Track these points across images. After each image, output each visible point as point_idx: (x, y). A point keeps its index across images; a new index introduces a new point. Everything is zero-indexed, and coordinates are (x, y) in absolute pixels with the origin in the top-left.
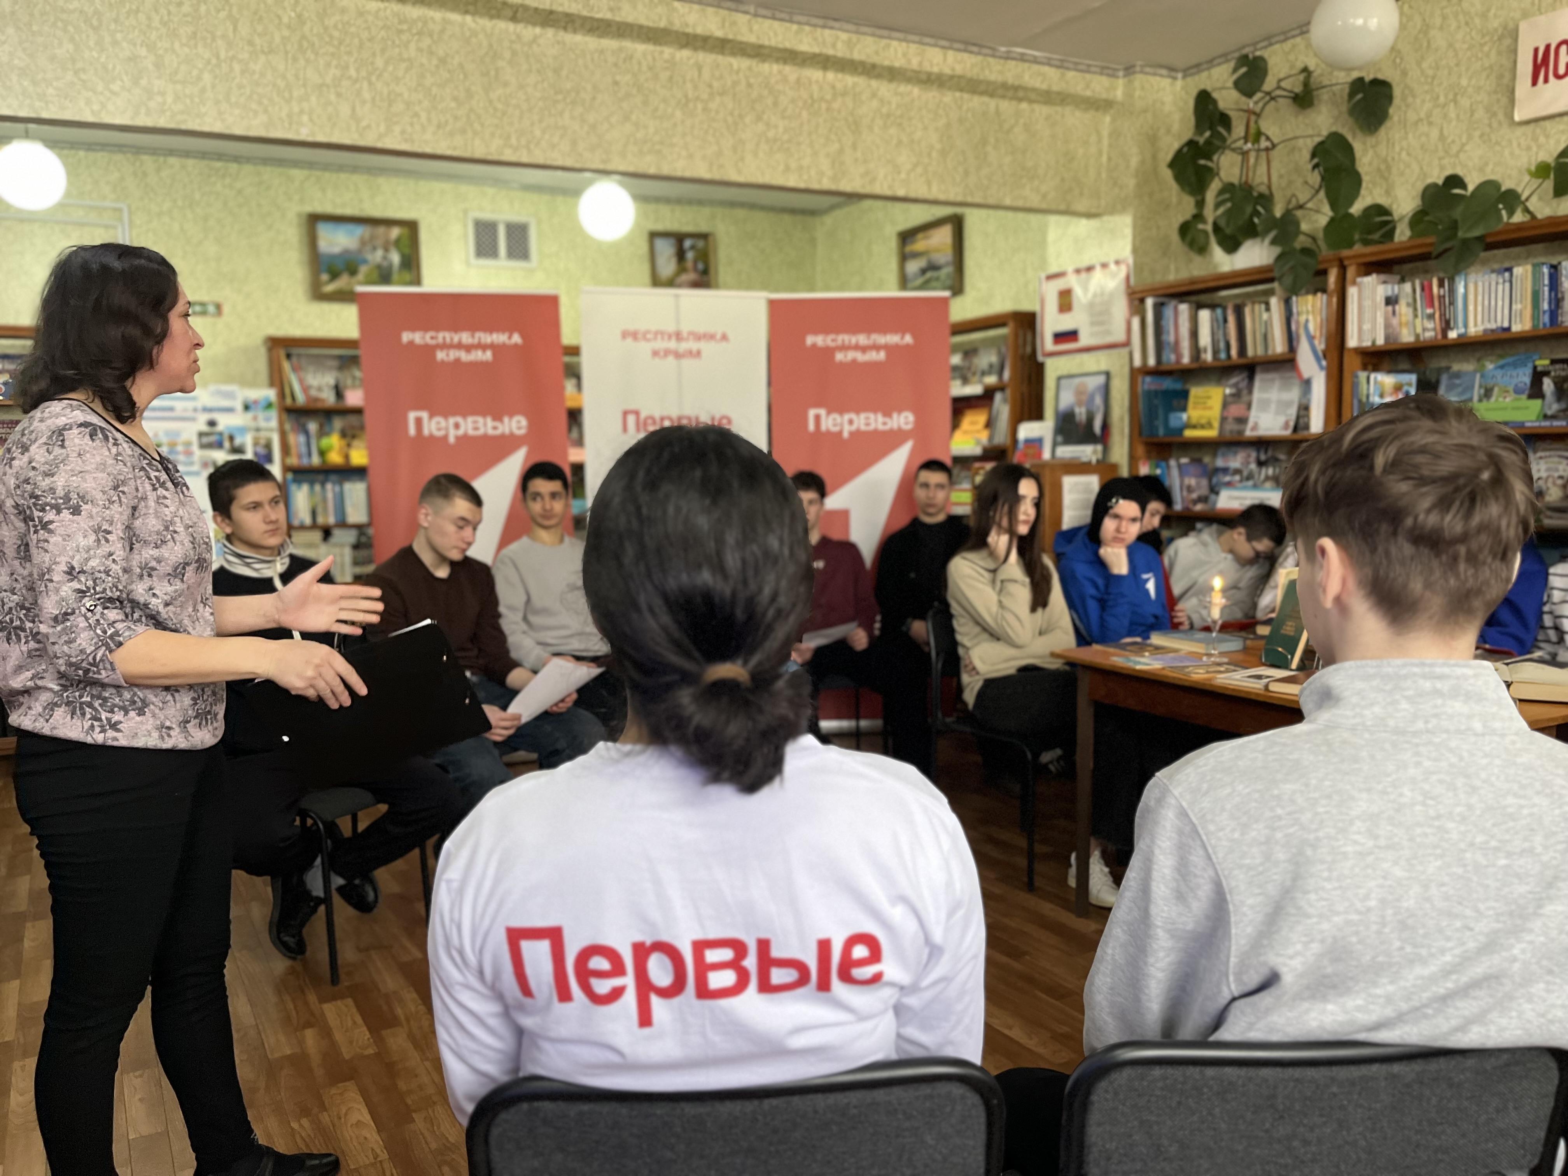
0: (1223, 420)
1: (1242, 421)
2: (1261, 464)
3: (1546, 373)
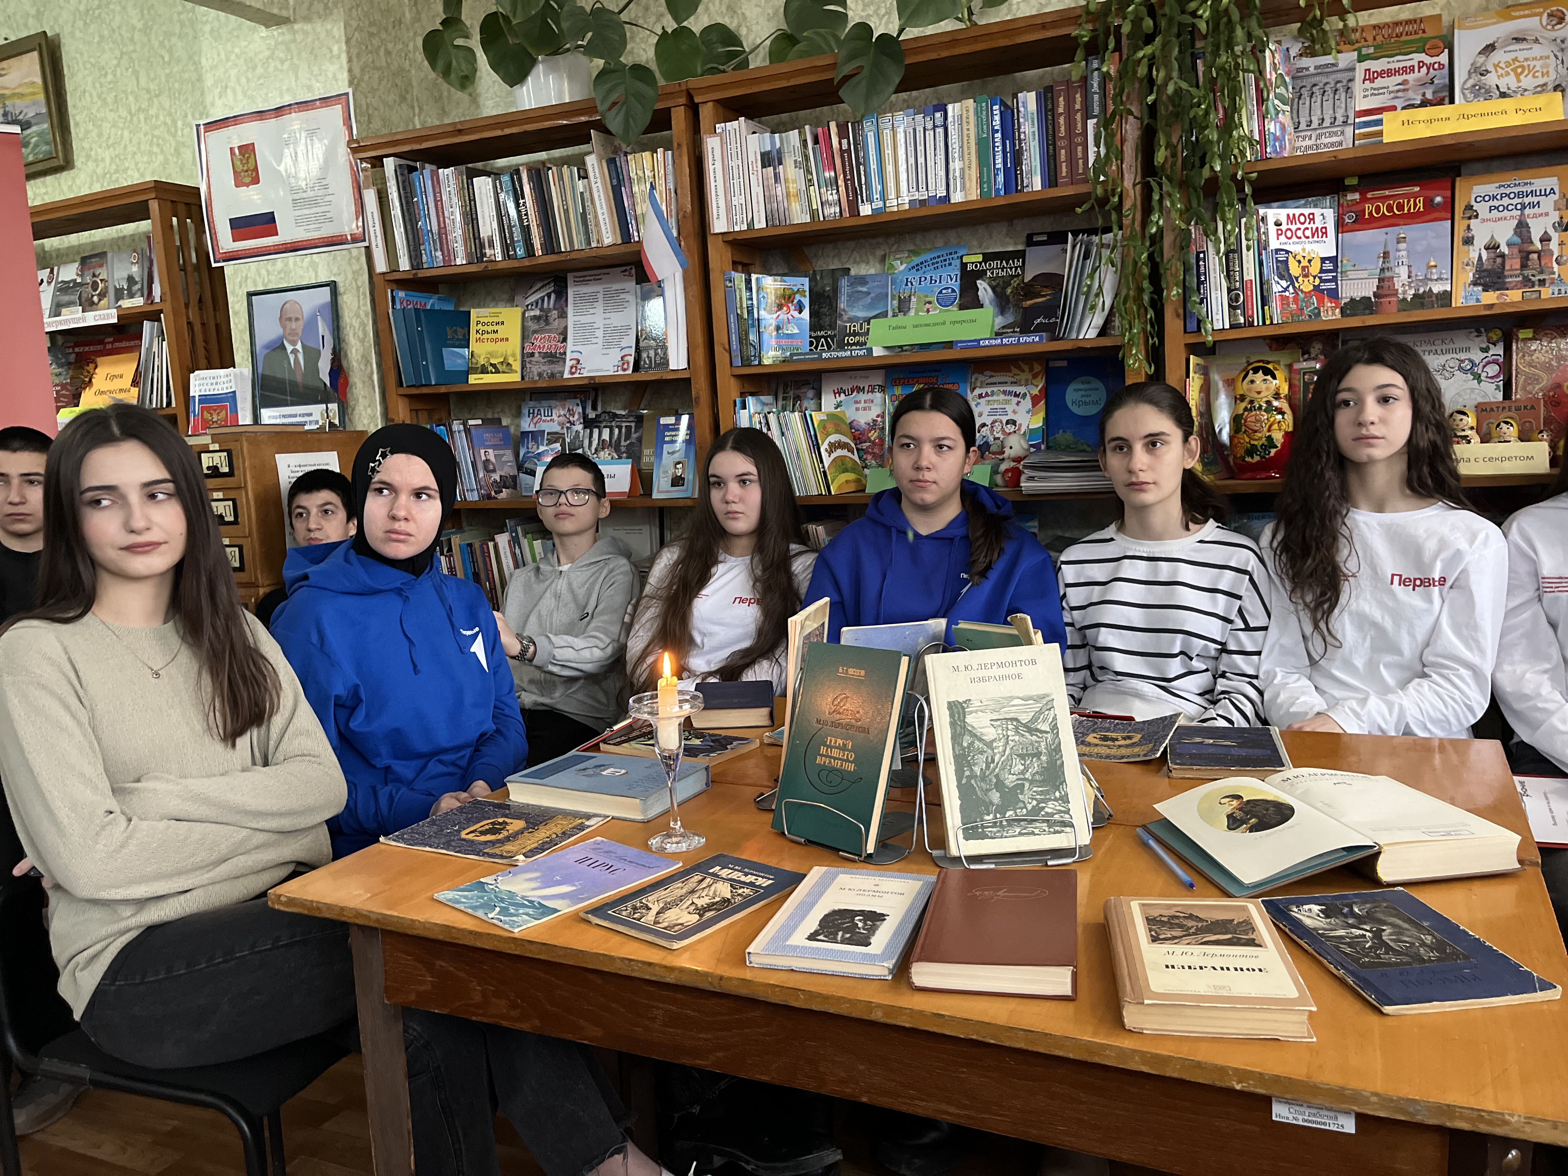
0: (526, 357)
1: (556, 358)
2: (589, 424)
3: (979, 274)
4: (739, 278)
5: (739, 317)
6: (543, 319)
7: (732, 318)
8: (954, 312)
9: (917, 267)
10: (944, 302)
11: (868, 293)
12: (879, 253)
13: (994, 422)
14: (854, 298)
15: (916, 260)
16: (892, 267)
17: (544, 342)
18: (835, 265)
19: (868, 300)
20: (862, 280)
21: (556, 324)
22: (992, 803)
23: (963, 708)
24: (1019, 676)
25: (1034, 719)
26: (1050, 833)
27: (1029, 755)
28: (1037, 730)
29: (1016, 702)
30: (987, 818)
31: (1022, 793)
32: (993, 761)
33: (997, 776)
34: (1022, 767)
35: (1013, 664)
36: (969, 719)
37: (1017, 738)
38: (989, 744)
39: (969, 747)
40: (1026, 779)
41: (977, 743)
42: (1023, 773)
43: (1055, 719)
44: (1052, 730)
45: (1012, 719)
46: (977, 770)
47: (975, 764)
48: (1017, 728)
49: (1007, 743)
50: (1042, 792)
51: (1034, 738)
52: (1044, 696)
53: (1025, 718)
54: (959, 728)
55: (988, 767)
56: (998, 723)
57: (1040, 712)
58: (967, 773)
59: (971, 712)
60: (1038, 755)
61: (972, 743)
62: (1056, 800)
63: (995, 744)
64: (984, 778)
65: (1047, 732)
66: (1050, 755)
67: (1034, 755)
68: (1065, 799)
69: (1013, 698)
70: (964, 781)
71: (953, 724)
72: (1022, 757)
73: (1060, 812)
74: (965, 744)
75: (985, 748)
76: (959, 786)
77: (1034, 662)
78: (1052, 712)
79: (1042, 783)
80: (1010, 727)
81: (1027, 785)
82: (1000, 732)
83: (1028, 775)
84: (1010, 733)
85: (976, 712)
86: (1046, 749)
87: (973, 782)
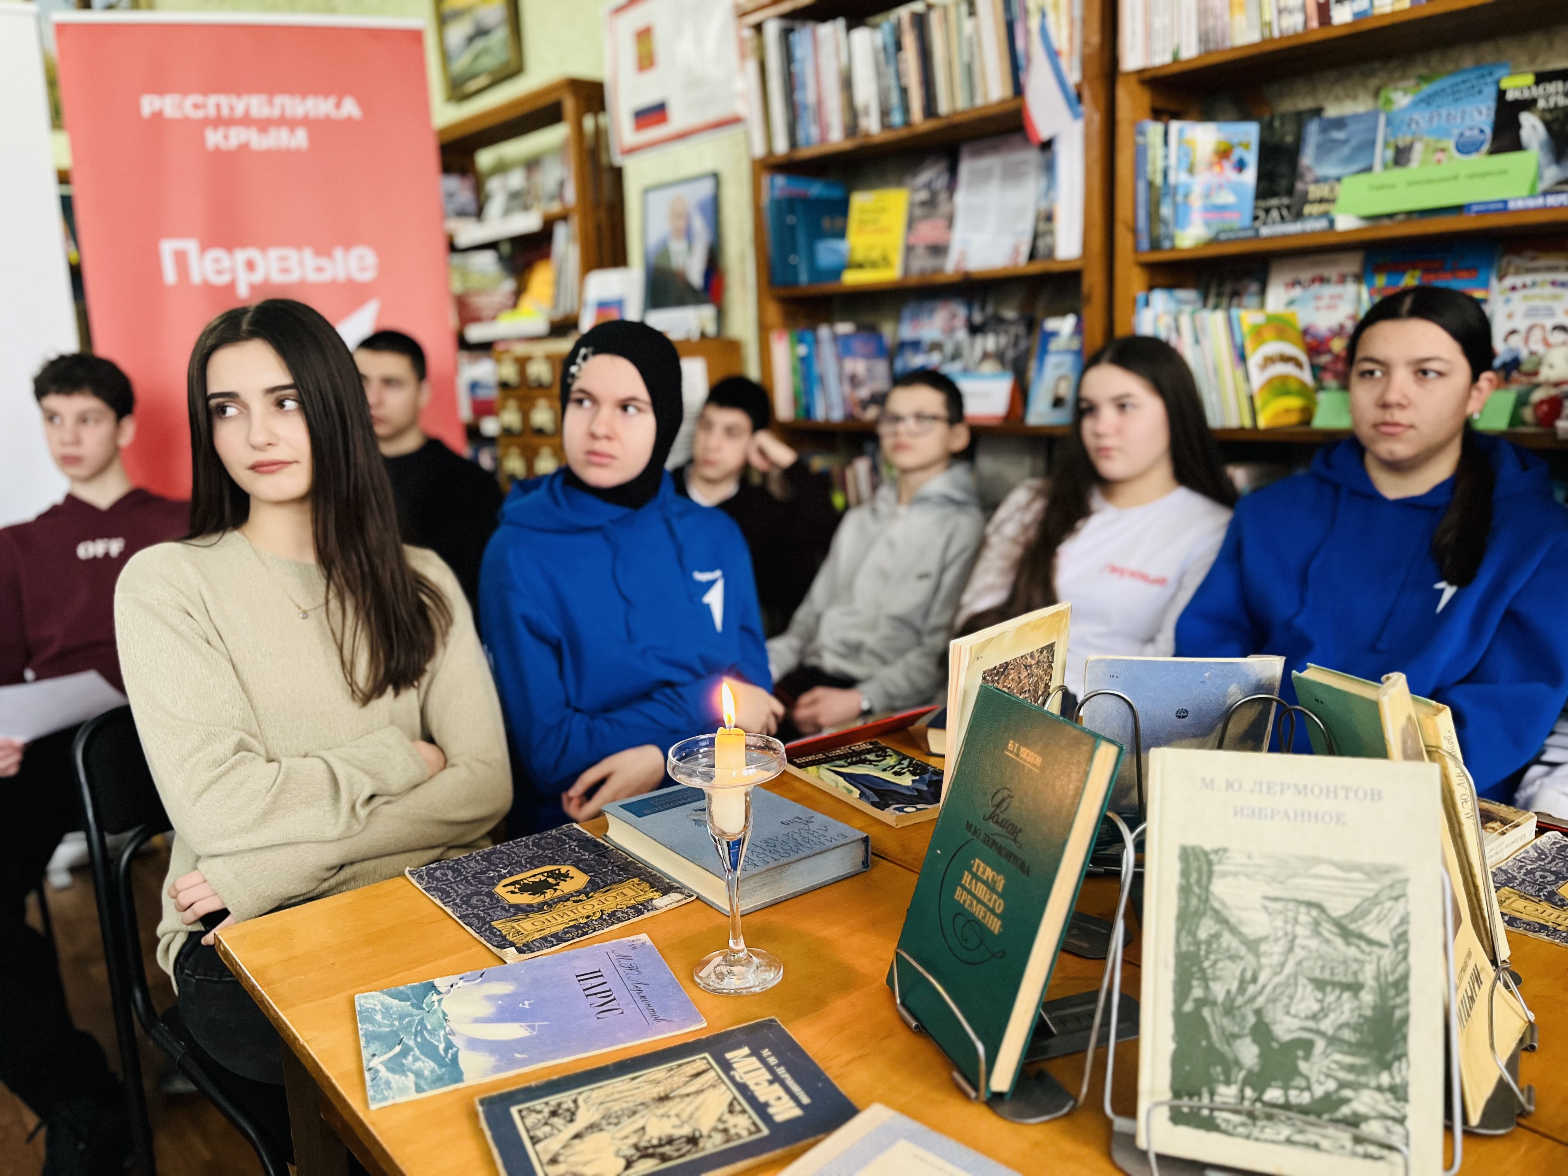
0: (909, 249)
1: (939, 250)
2: (974, 330)
3: (1529, 104)
4: (1154, 130)
5: (1150, 185)
6: (930, 204)
7: (1142, 186)
8: (1481, 161)
9: (1428, 101)
10: (1465, 148)
11: (1345, 142)
12: (1374, 83)
13: (1531, 328)
14: (1325, 149)
15: (1427, 89)
16: (1389, 101)
17: (928, 232)
18: (1305, 104)
19: (1346, 150)
20: (1340, 123)
21: (943, 208)
22: (1237, 1063)
23: (1210, 863)
24: (1339, 819)
25: (1360, 912)
26: (1354, 1154)
27: (1334, 984)
28: (1361, 937)
29: (1324, 870)
30: (1222, 1089)
31: (1307, 1058)
32: (1254, 980)
33: (1258, 1013)
34: (1316, 1007)
35: (1329, 792)
36: (1218, 887)
37: (1314, 944)
38: (1253, 945)
39: (1209, 943)
40: (1318, 1032)
41: (1227, 939)
42: (1314, 1017)
43: (1404, 921)
44: (1396, 944)
45: (1310, 904)
46: (1219, 991)
47: (1216, 979)
48: (1317, 923)
49: (1291, 949)
50: (1351, 1068)
51: (1352, 951)
52: (1387, 870)
53: (1338, 907)
54: (1194, 902)
55: (1242, 989)
56: (1278, 906)
57: (1375, 900)
58: (1197, 992)
59: (1224, 874)
60: (1355, 988)
61: (1216, 936)
62: (1380, 1089)
63: (1264, 947)
64: (1230, 1010)
65: (1381, 945)
66: (1382, 992)
67: (1346, 987)
68: (1399, 1093)
69: (1317, 861)
70: (1188, 1007)
71: (1185, 891)
72: (1320, 985)
73: (1384, 1117)
74: (1202, 935)
75: (1243, 950)
76: (1178, 1015)
77: (1376, 795)
78: (1401, 904)
79: (1354, 1048)
80: (1303, 918)
81: (1320, 1045)
82: (1279, 923)
83: (1326, 1025)
84: (1300, 931)
85: (1236, 874)
86: (1377, 978)
87: (1206, 1012)
